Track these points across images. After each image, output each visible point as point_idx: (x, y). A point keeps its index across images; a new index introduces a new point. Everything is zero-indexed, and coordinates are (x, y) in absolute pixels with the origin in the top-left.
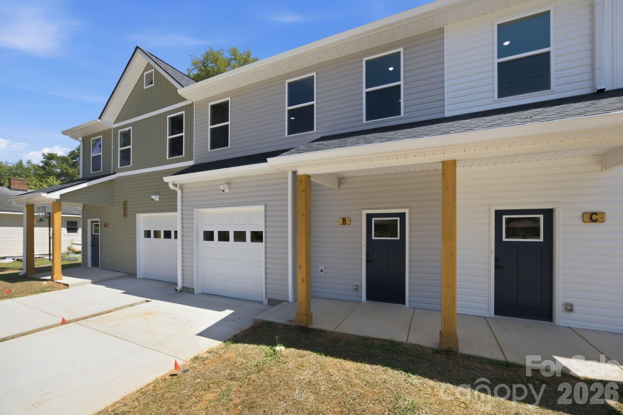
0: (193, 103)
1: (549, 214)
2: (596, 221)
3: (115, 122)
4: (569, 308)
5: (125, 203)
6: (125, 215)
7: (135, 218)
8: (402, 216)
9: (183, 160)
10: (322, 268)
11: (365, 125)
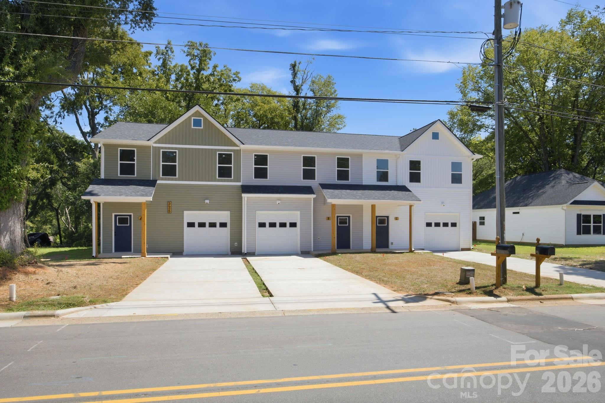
0: (240, 150)
1: (388, 217)
2: (397, 220)
3: (155, 143)
4: (392, 243)
5: (169, 203)
6: (169, 211)
7: (183, 214)
8: (349, 217)
9: (231, 181)
10: (318, 238)
11: (336, 182)
